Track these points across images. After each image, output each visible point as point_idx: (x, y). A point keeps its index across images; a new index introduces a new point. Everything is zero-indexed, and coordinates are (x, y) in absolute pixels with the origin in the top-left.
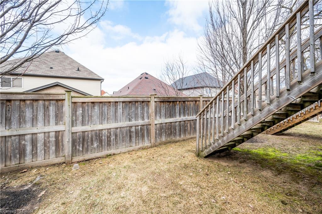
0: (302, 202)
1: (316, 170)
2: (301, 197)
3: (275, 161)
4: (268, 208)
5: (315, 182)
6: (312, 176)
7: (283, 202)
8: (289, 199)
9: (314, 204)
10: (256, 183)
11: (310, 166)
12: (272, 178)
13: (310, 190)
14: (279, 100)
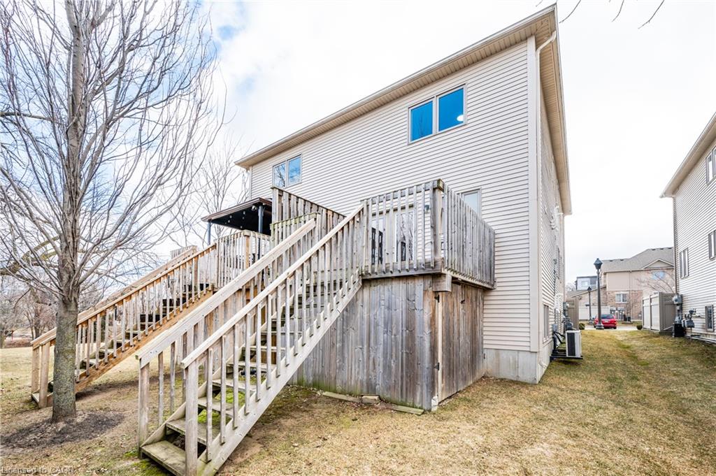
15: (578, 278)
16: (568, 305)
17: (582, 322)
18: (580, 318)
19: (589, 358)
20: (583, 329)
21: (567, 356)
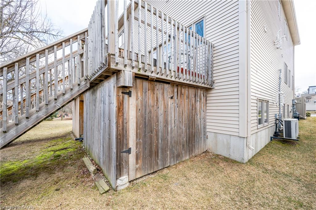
0: (66, 181)
1: (57, 160)
2: (63, 179)
3: (23, 170)
4: (53, 201)
5: (62, 166)
6: (58, 164)
7: (57, 190)
8: (59, 185)
9: (71, 177)
10: (23, 196)
11: (52, 159)
12: (34, 183)
13: (64, 172)
14: (47, 107)
15: (309, 87)
16: (296, 101)
17: (309, 112)
18: (307, 109)
19: (307, 138)
20: (310, 116)
21: (284, 137)
